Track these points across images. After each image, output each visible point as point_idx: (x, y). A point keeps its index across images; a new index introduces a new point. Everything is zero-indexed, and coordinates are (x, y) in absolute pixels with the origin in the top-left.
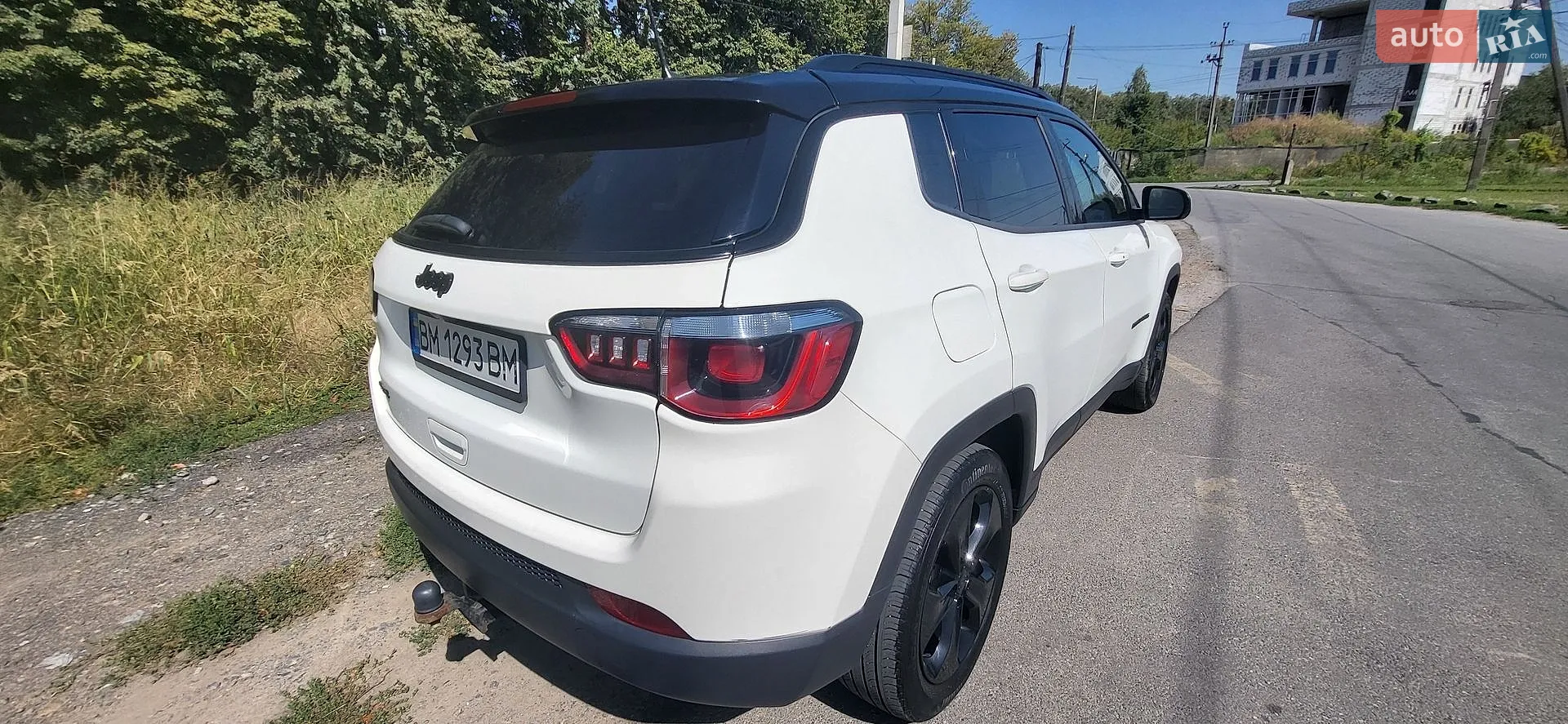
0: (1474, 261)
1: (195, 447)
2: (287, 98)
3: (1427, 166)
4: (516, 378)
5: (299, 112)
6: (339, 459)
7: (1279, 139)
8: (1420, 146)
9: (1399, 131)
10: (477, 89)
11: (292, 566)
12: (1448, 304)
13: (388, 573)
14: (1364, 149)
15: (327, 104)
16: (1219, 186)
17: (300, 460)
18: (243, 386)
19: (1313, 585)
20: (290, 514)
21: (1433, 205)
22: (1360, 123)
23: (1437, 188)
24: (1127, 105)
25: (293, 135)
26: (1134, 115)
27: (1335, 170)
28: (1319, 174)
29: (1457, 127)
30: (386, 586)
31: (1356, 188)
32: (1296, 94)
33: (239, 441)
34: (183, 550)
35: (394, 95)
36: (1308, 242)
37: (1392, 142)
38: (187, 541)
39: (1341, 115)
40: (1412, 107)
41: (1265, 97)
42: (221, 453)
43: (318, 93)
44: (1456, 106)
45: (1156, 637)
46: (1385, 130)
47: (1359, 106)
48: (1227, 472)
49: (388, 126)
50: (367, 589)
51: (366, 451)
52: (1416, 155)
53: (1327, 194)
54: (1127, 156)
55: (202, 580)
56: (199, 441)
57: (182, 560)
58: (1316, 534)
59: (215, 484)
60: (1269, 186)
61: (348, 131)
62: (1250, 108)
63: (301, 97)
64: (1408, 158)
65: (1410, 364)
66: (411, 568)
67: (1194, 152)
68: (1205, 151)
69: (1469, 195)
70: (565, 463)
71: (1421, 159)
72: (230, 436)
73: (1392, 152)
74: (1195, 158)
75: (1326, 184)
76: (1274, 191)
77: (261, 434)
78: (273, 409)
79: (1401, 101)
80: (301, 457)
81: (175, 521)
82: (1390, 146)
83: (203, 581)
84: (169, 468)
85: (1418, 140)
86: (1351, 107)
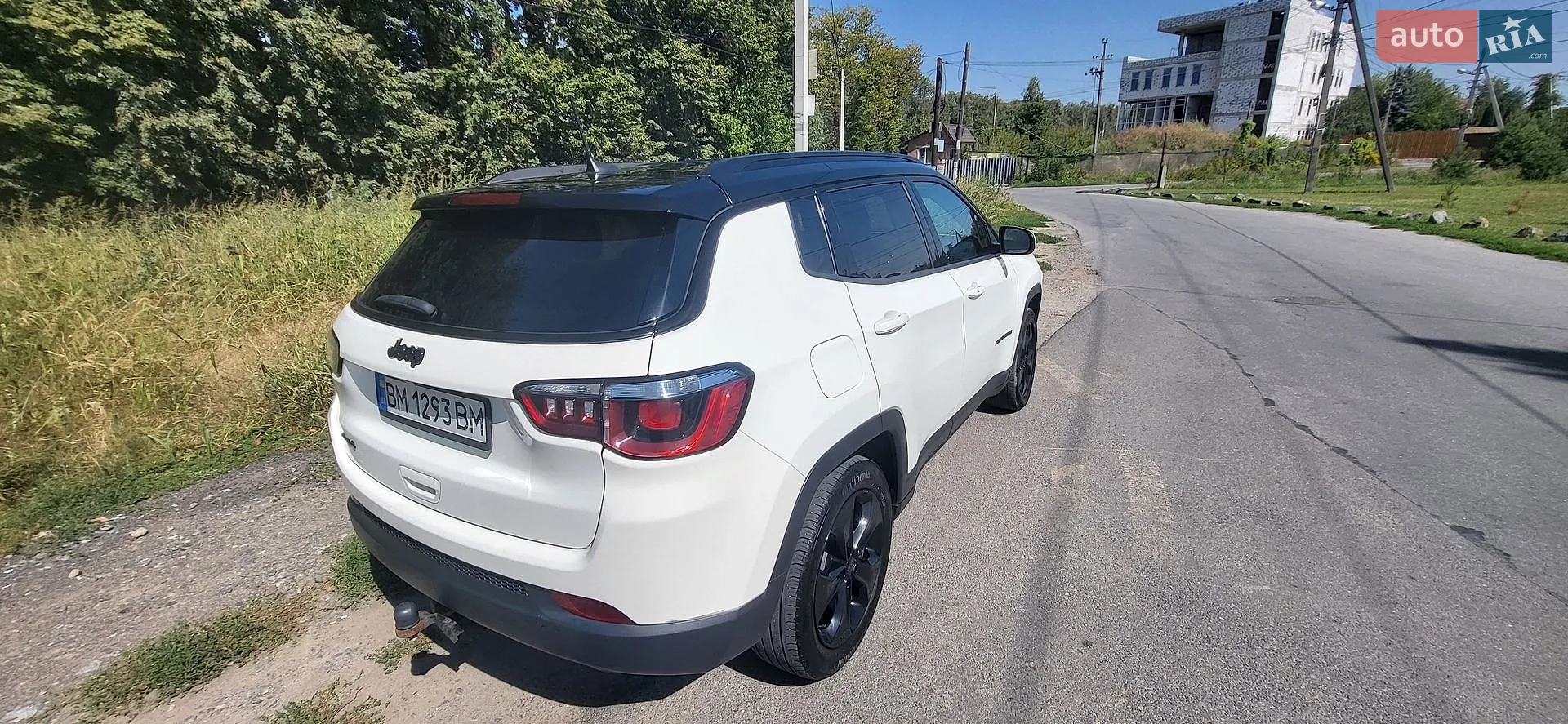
0: (1299, 261)
1: (114, 500)
2: (156, 114)
3: (1276, 169)
4: (482, 431)
5: (172, 131)
6: (275, 501)
7: (1155, 145)
8: (1271, 151)
9: (1254, 137)
10: (375, 102)
11: (248, 606)
12: (1272, 301)
13: (345, 605)
14: (1226, 154)
15: (205, 119)
16: (1105, 190)
17: (233, 505)
18: (158, 434)
19: (1129, 547)
20: (234, 558)
21: (1277, 207)
22: (1222, 131)
23: (1283, 190)
24: (1024, 113)
25: (165, 154)
26: (1031, 122)
27: (1202, 174)
28: (1190, 177)
29: (1301, 133)
30: (345, 617)
31: (1218, 191)
32: (1169, 103)
33: (162, 490)
34: (127, 601)
35: (283, 109)
36: (1172, 245)
37: (1249, 147)
38: (128, 592)
39: (1207, 123)
40: (1264, 115)
41: (1143, 105)
42: (144, 504)
43: (193, 107)
44: (1300, 114)
45: (1007, 599)
46: (1243, 137)
47: (1221, 114)
48: (1077, 461)
49: (278, 142)
50: (326, 620)
51: (301, 492)
52: (1268, 159)
53: (1194, 198)
54: (1024, 162)
55: (157, 627)
56: (117, 494)
57: (129, 611)
58: (1138, 506)
59: (144, 535)
60: (1148, 189)
61: (231, 148)
62: (1131, 115)
63: (173, 113)
64: (1262, 162)
65: (1233, 357)
66: (366, 598)
67: (1083, 157)
68: (1093, 157)
69: (1306, 197)
70: (529, 497)
71: (1273, 162)
72: (151, 486)
73: (1249, 157)
74: (1085, 163)
75: (1193, 187)
76: (1151, 194)
77: (184, 483)
78: (193, 455)
79: (1256, 110)
80: (233, 503)
81: (109, 575)
82: (1248, 151)
83: (155, 628)
84: (89, 523)
85: (1269, 146)
86: (1215, 115)
